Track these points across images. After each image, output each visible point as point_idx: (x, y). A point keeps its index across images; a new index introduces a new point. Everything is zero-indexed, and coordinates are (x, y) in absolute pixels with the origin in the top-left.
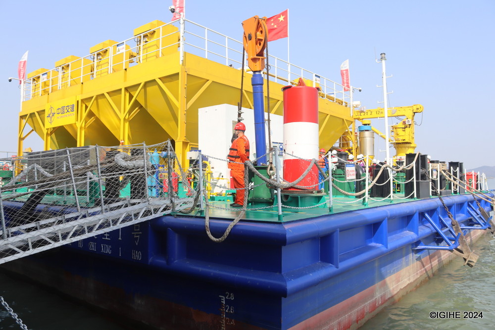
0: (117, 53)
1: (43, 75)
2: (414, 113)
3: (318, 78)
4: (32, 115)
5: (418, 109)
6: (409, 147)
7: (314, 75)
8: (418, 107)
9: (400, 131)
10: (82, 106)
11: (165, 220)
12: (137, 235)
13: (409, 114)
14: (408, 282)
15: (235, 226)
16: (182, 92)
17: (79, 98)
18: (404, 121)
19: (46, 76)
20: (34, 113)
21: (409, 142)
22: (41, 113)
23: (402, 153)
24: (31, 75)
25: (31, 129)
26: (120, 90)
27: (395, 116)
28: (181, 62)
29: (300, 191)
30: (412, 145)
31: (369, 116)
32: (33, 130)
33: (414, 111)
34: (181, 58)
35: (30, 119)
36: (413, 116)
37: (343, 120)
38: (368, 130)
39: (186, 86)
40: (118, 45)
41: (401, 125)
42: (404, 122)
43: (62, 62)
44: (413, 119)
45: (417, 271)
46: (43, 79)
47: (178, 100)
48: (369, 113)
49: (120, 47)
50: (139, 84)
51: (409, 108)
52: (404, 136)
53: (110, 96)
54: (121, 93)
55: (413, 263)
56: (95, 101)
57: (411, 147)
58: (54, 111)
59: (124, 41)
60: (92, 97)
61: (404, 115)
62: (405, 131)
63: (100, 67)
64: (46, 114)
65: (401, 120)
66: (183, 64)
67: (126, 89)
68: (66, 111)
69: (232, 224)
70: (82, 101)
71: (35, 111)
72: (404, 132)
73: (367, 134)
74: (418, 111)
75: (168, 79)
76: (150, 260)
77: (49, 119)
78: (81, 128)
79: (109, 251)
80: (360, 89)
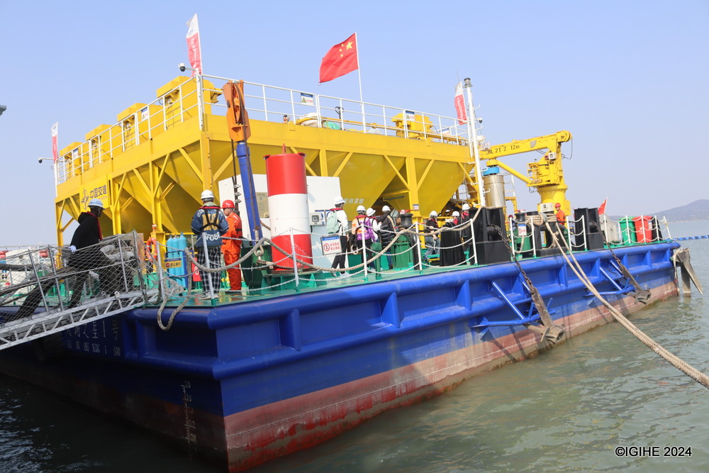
0: (143, 120)
1: (74, 151)
2: (560, 143)
3: (410, 115)
4: (68, 200)
5: (562, 137)
6: (555, 190)
7: (404, 112)
8: (563, 134)
9: (543, 170)
10: (114, 186)
11: (135, 313)
12: (116, 330)
13: (552, 145)
14: (465, 367)
15: (178, 313)
16: (205, 162)
17: (110, 178)
18: (546, 155)
19: (77, 152)
20: (69, 198)
21: (555, 183)
22: (76, 197)
23: (547, 198)
24: (63, 152)
25: (71, 217)
26: (148, 164)
27: (537, 150)
28: (201, 128)
29: (282, 270)
30: (559, 187)
31: (503, 153)
32: (73, 219)
33: (559, 141)
34: (201, 123)
35: (67, 205)
36: (559, 147)
37: (458, 163)
38: (495, 174)
39: (209, 155)
40: (142, 111)
41: (542, 161)
42: (546, 157)
43: (91, 135)
44: (558, 152)
45: (486, 353)
46: (75, 156)
47: (201, 171)
48: (502, 149)
49: (144, 113)
50: (165, 157)
51: (552, 137)
52: (550, 175)
53: (140, 173)
54: (149, 168)
55: (474, 344)
56: (127, 180)
57: (559, 190)
58: (88, 194)
59: (147, 106)
60: (123, 175)
61: (546, 148)
62: (548, 168)
63: (130, 137)
64: (81, 197)
65: (543, 153)
66: (203, 130)
67: (154, 163)
68: (99, 194)
69: (175, 311)
70: (114, 179)
71: (69, 195)
72: (547, 171)
73: (493, 178)
74: (563, 140)
75: (192, 148)
76: (127, 356)
77: (84, 204)
78: (116, 213)
79: (98, 351)
80: (481, 119)
